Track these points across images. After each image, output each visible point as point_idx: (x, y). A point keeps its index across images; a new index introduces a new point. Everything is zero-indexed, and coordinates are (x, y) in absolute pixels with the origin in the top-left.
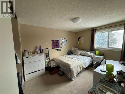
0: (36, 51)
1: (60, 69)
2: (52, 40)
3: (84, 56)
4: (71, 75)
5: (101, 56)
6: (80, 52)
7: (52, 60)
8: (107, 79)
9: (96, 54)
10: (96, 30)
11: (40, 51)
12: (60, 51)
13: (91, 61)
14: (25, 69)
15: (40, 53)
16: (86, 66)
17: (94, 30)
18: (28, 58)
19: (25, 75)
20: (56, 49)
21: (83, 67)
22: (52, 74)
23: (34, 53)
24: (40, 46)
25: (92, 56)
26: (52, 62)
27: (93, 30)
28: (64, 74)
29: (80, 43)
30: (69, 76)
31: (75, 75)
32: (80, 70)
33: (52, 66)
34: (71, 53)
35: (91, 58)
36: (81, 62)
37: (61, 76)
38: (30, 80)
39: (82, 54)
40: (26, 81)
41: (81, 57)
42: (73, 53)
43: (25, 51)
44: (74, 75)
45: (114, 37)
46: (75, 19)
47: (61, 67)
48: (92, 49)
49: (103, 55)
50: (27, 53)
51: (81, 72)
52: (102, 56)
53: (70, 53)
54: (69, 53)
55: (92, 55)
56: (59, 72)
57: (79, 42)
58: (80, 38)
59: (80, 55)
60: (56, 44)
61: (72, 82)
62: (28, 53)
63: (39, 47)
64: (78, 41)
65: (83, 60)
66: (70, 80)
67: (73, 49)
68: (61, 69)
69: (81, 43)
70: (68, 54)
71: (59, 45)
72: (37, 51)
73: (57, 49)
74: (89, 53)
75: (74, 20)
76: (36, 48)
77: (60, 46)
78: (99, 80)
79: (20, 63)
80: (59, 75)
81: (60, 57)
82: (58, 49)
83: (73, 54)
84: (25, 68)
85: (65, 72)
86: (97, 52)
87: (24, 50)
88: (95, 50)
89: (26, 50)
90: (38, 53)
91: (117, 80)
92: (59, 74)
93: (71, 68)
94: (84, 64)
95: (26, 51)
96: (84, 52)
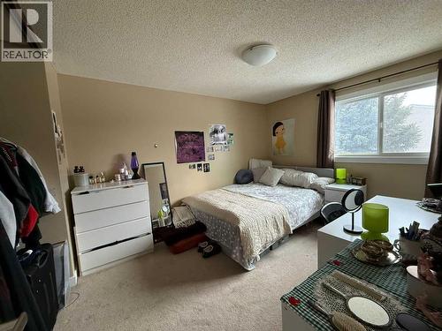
0: (119, 173)
1: (207, 234)
2: (178, 134)
3: (294, 186)
4: (242, 252)
5: (353, 184)
6: (279, 174)
7: (180, 203)
8: (361, 255)
9: (336, 180)
10: (334, 91)
11: (135, 170)
12: (207, 170)
13: (318, 203)
14: (77, 235)
15: (136, 177)
16: (300, 223)
17: (327, 92)
18: (87, 193)
19: (79, 254)
20: (192, 164)
21: (286, 226)
22: (177, 252)
23: (110, 178)
24: (134, 154)
25: (323, 187)
26: (178, 211)
27: (326, 94)
28: (217, 249)
29: (281, 144)
30: (236, 256)
31: (257, 253)
32: (275, 236)
33: (177, 223)
34: (246, 179)
35: (318, 195)
36: (281, 206)
37: (206, 256)
38: (98, 273)
39: (285, 181)
40: (84, 274)
41: (281, 190)
42: (255, 179)
43: (79, 170)
44: (252, 252)
45: (407, 122)
46: (252, 47)
47: (208, 226)
48: (323, 162)
49: (360, 182)
50: (85, 176)
51: (280, 242)
52: (357, 184)
53: (245, 177)
54: (240, 177)
55: (323, 182)
56: (202, 245)
57: (275, 139)
58: (279, 124)
59: (280, 183)
60: (191, 147)
61: (246, 278)
62: (91, 177)
63: (129, 159)
64: (274, 135)
65: (288, 202)
66: (240, 270)
67: (254, 164)
68: (210, 234)
69: (285, 144)
70: (237, 181)
71: (203, 149)
72: (123, 171)
73: (196, 163)
74: (311, 177)
75: (250, 51)
76: (120, 160)
77: (207, 155)
78: (333, 259)
79: (58, 210)
80: (200, 254)
81: (208, 192)
82: (199, 165)
83: (254, 183)
84: (77, 229)
85: (223, 243)
86: (341, 173)
87: (76, 167)
88: (332, 165)
89: (82, 168)
90: (126, 177)
91: (397, 257)
92: (201, 250)
93: (242, 226)
94: (290, 213)
95: (82, 170)
96: (293, 175)
